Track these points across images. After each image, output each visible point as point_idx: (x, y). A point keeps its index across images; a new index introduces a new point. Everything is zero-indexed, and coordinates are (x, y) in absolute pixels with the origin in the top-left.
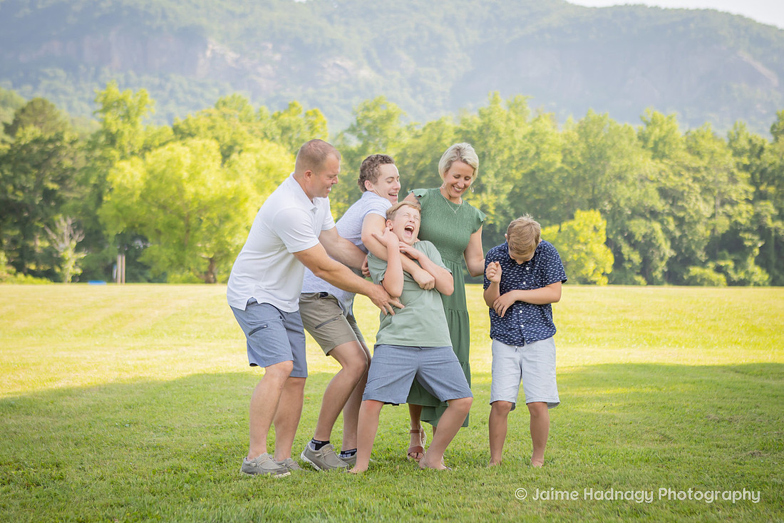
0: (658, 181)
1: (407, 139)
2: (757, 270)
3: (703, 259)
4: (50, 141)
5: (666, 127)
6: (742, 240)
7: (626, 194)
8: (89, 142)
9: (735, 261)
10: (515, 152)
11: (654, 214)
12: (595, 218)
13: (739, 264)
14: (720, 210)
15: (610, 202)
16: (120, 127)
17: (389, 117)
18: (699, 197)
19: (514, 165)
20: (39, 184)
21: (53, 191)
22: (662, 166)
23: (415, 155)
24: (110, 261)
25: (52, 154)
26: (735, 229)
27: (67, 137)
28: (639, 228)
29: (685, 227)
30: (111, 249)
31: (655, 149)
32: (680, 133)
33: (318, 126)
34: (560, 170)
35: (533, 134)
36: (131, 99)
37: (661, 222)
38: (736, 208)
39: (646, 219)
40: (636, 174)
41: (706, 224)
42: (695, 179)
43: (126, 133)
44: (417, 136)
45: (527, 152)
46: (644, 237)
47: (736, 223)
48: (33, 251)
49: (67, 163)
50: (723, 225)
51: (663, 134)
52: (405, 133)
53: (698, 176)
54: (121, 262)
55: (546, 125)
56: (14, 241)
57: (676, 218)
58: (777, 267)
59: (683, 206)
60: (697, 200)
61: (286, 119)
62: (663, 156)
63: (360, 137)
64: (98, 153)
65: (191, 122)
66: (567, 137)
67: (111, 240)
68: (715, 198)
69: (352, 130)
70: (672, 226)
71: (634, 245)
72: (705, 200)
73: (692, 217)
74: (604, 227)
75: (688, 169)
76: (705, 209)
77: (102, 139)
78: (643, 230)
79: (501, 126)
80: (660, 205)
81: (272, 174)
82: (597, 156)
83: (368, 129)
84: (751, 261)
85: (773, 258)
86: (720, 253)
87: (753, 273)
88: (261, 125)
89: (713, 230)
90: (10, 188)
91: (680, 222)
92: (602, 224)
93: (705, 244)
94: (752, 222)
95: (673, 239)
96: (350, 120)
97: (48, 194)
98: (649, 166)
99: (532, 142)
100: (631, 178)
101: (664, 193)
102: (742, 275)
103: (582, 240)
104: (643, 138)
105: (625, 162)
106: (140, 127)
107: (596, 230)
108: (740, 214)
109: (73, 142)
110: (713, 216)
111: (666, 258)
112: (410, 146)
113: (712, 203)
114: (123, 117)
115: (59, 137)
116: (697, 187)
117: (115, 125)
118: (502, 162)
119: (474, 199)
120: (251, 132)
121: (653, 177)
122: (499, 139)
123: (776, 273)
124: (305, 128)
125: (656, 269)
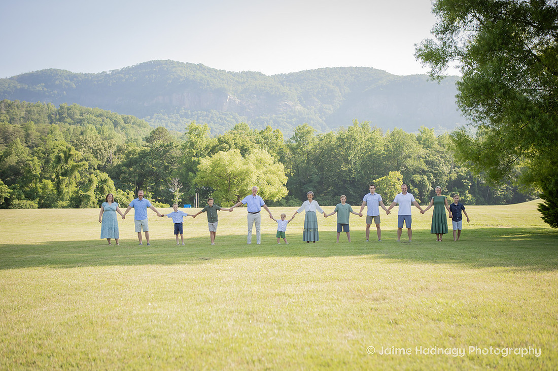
0: (426, 158)
1: (317, 141)
2: (470, 196)
3: (446, 191)
4: (167, 146)
5: (429, 134)
6: (463, 183)
7: (411, 163)
8: (183, 146)
9: (459, 192)
10: (363, 146)
11: (424, 172)
12: (398, 174)
13: (462, 193)
14: (453, 170)
15: (405, 167)
16: (196, 140)
17: (308, 132)
18: (444, 165)
19: (363, 151)
20: (163, 163)
21: (168, 166)
22: (428, 152)
23: (320, 148)
24: (193, 195)
25: (167, 151)
26: (460, 177)
27: (174, 144)
28: (417, 178)
29: (438, 178)
30: (192, 190)
31: (424, 144)
32: (435, 136)
33: (279, 137)
34: (383, 154)
35: (371, 138)
36: (201, 128)
37: (427, 175)
38: (460, 169)
39: (420, 174)
40: (416, 155)
41: (447, 176)
42: (442, 157)
43: (199, 142)
44: (321, 140)
45: (368, 146)
46: (420, 182)
47: (460, 174)
48: (159, 192)
49: (173, 154)
50: (454, 176)
51: (428, 137)
52: (316, 139)
53: (443, 155)
54: (197, 195)
55: (377, 134)
56: (152, 188)
57: (433, 173)
58: (479, 194)
59: (436, 168)
60: (443, 165)
61: (266, 134)
62: (428, 147)
63: (297, 141)
64: (187, 150)
65: (226, 137)
66: (386, 139)
67: (192, 186)
68: (451, 165)
69: (293, 138)
70: (432, 177)
71: (415, 186)
72: (446, 165)
73: (441, 173)
74: (402, 178)
75: (438, 152)
76: (446, 169)
77: (189, 144)
78: (420, 179)
79: (357, 136)
80: (426, 168)
81: (262, 162)
82: (398, 147)
83: (300, 137)
84: (467, 192)
85: (477, 190)
86: (453, 188)
87: (468, 197)
88: (255, 137)
89: (450, 178)
90: (150, 166)
91: (436, 175)
92: (401, 177)
93: (447, 184)
94: (467, 175)
95: (432, 183)
96: (293, 134)
97: (166, 168)
98: (422, 151)
99: (371, 142)
100: (413, 156)
101: (427, 163)
102: (463, 198)
103: (392, 184)
104: (419, 139)
105: (411, 150)
106: (204, 139)
107: (398, 179)
108: (462, 172)
109: (176, 146)
110: (450, 173)
111: (430, 191)
112: (319, 144)
113: (450, 166)
114: (197, 135)
115: (171, 144)
116: (442, 160)
117: (194, 139)
118: (357, 151)
119: (346, 167)
120: (251, 140)
121: (423, 156)
122: (356, 141)
123: (478, 196)
124: (274, 138)
125: (424, 196)
